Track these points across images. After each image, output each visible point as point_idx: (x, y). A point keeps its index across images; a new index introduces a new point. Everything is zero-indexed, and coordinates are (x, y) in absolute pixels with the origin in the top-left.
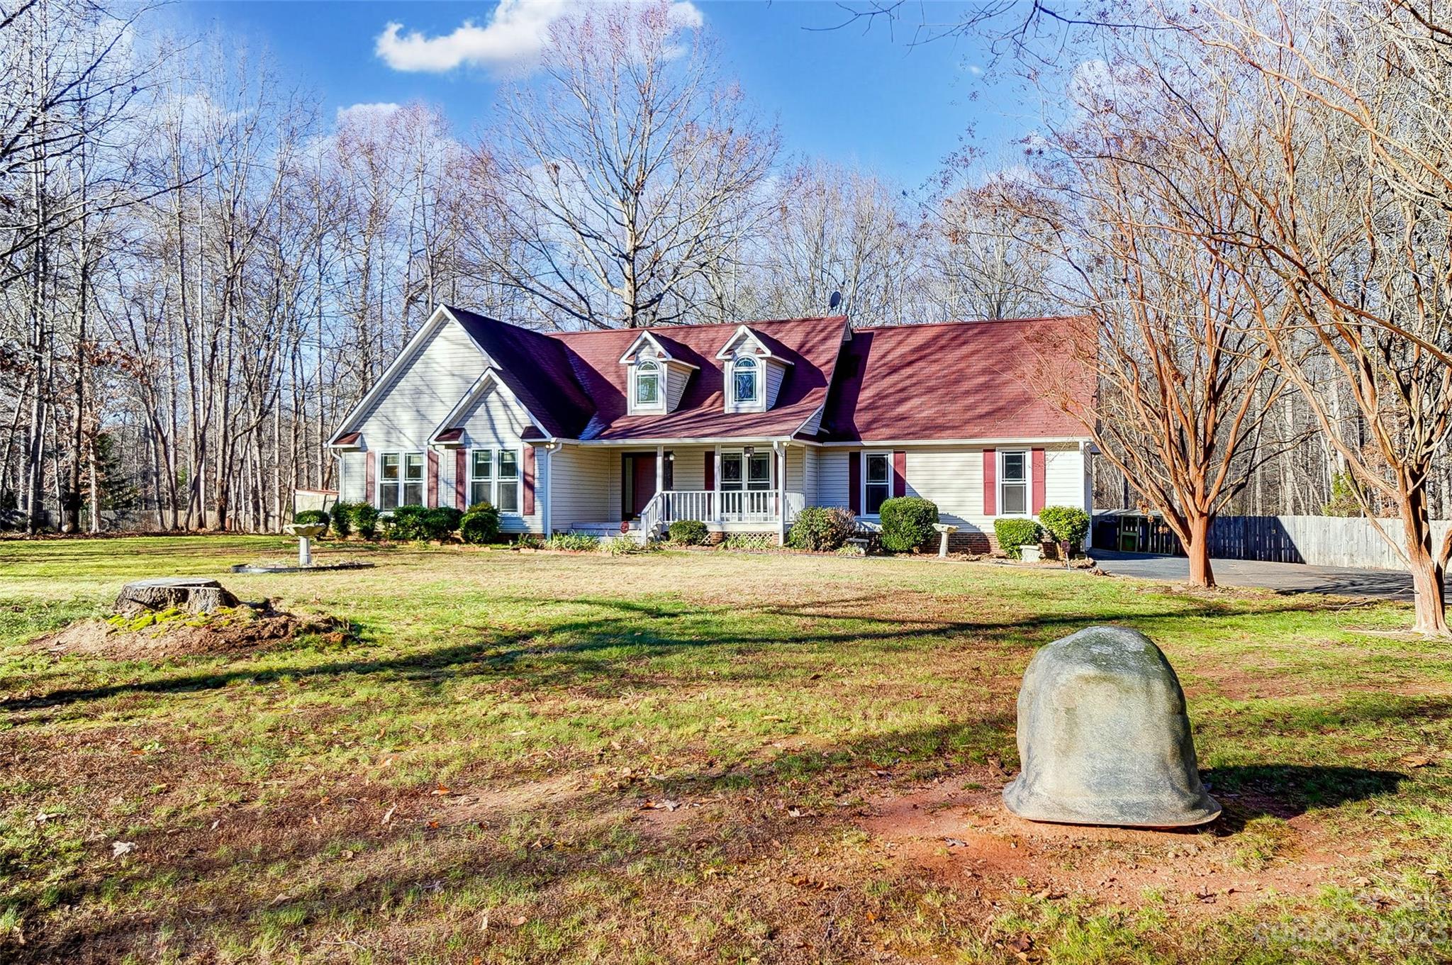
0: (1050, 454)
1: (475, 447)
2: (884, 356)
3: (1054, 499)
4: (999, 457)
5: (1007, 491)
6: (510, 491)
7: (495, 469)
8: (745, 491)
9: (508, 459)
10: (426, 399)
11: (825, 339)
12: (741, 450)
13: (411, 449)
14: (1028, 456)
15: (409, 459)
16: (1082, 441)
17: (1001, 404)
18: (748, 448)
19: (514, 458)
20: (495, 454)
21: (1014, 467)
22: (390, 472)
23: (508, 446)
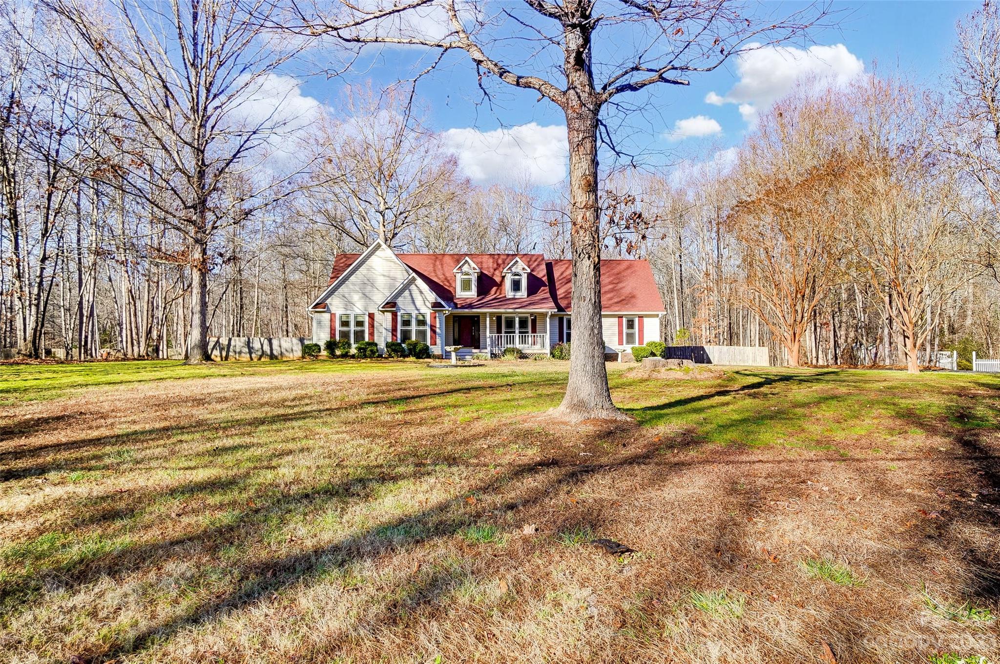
0: (645, 320)
1: (402, 311)
2: (562, 274)
3: (647, 339)
4: (624, 320)
5: (628, 335)
6: (422, 334)
7: (414, 322)
8: (530, 334)
9: (421, 318)
10: (369, 288)
11: (538, 265)
12: (528, 315)
13: (358, 312)
14: (636, 320)
15: (356, 317)
16: (661, 314)
17: (623, 298)
18: (532, 314)
19: (424, 317)
20: (414, 316)
21: (631, 325)
22: (345, 324)
23: (422, 311)
